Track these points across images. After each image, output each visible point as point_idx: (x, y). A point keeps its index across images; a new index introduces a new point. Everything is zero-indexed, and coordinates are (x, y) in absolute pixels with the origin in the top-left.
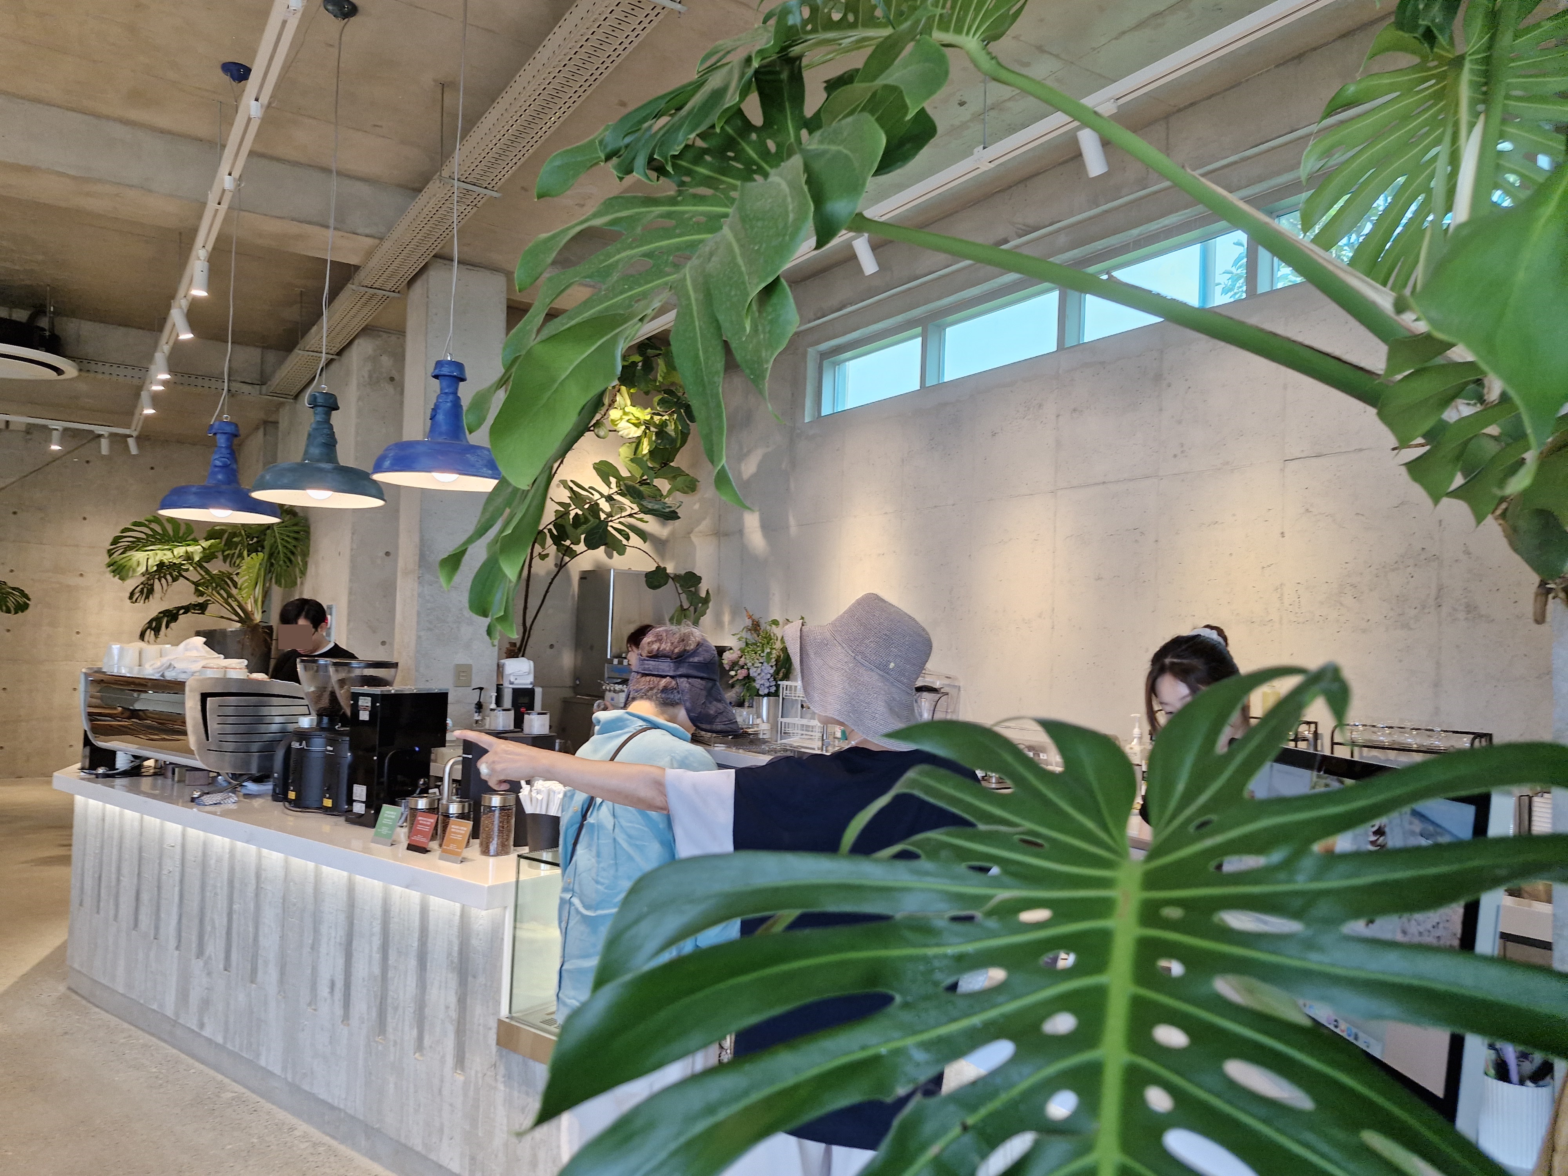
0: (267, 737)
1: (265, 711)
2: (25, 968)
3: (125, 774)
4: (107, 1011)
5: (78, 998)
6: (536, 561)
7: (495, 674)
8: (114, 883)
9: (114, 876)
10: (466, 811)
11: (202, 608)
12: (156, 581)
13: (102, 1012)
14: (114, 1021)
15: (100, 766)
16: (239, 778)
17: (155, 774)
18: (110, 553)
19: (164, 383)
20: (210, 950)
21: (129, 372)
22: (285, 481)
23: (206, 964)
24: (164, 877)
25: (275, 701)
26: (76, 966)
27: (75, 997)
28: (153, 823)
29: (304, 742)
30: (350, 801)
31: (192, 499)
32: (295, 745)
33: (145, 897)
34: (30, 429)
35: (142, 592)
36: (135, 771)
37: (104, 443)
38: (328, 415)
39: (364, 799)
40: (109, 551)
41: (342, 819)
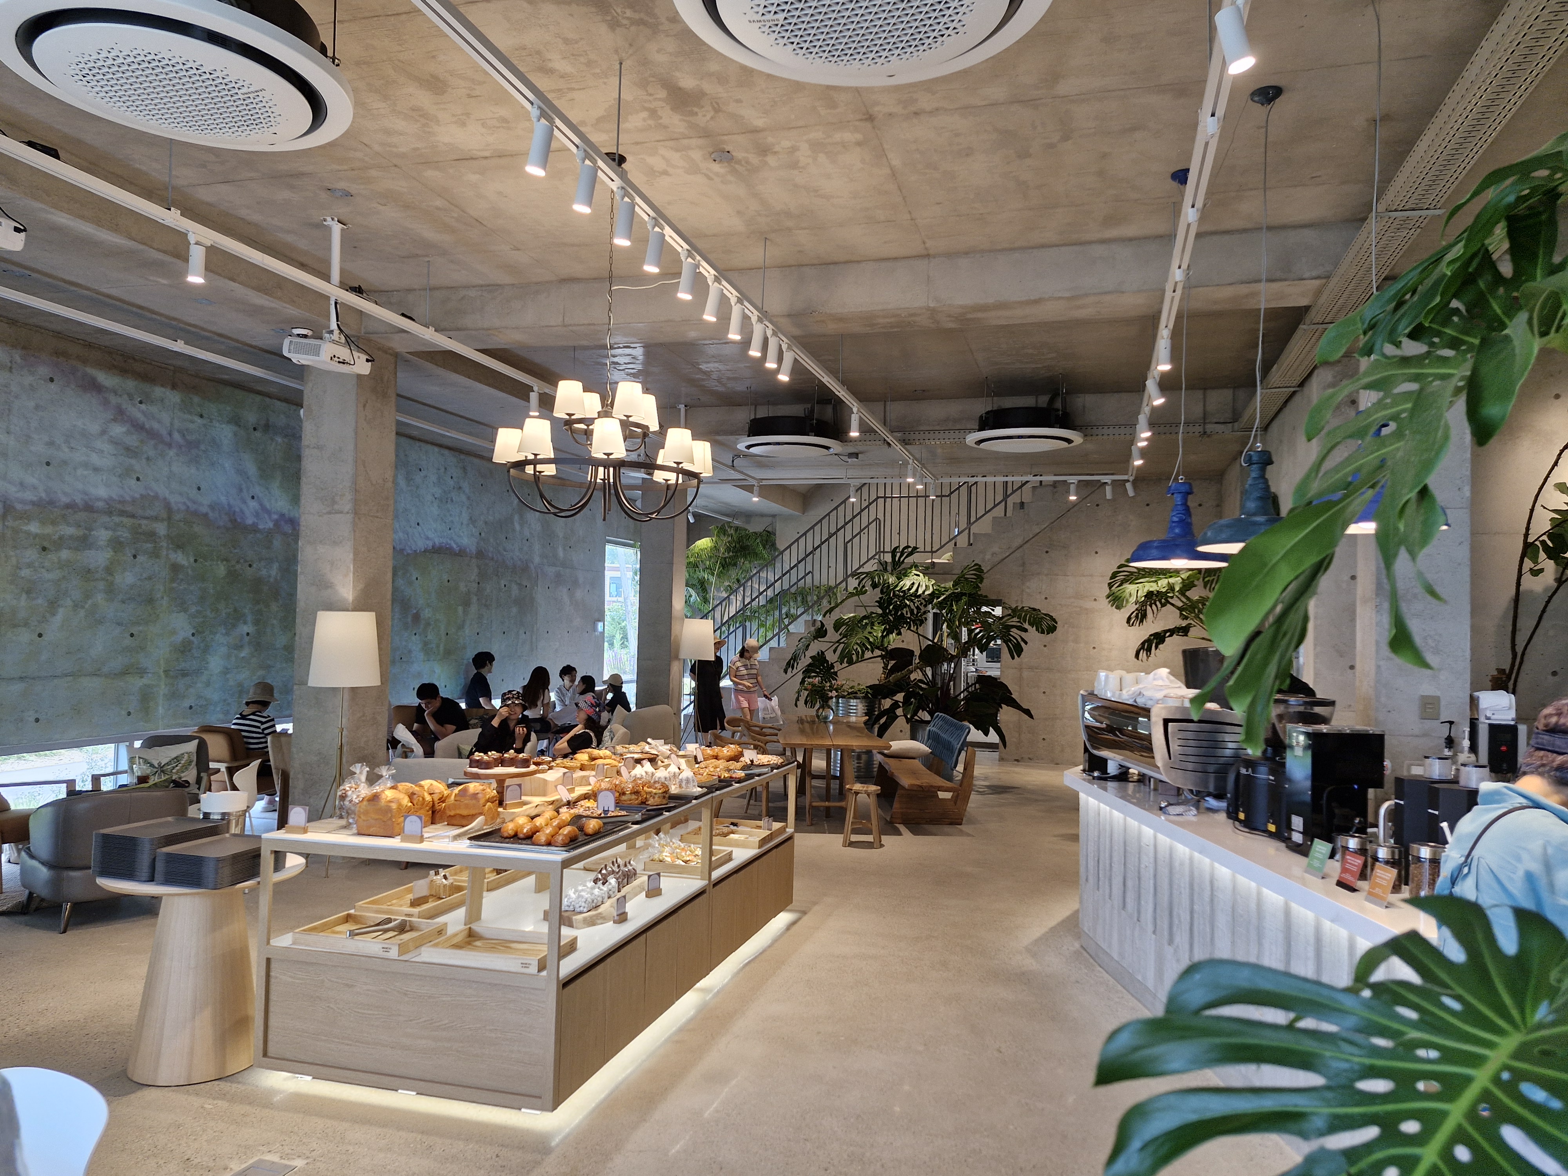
0: (1222, 760)
1: (1221, 737)
2: (1053, 923)
3: (1115, 778)
4: (1107, 972)
5: (1088, 956)
6: (1527, 578)
7: (1468, 707)
8: (1108, 868)
9: (1108, 862)
10: (1397, 857)
11: (1184, 631)
12: (1148, 607)
13: (1104, 972)
14: (1112, 981)
15: (1096, 770)
16: (1199, 796)
17: (1139, 781)
18: (1110, 586)
19: (1147, 439)
20: (1177, 939)
21: (1123, 430)
22: (1224, 536)
23: (1175, 951)
24: (1142, 870)
25: (1229, 728)
26: (1086, 929)
27: (1085, 954)
28: (1133, 823)
29: (1250, 770)
30: (1290, 829)
31: (1154, 552)
32: (1243, 771)
33: (1130, 883)
34: (1055, 484)
35: (1137, 617)
36: (1123, 776)
37: (1108, 489)
38: (1263, 470)
39: (1301, 830)
40: (1109, 584)
41: (1283, 845)
